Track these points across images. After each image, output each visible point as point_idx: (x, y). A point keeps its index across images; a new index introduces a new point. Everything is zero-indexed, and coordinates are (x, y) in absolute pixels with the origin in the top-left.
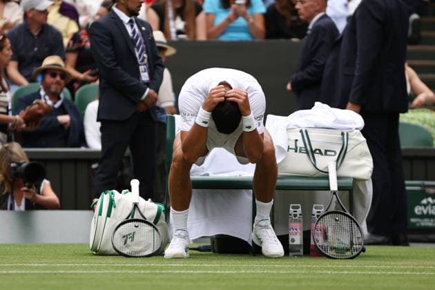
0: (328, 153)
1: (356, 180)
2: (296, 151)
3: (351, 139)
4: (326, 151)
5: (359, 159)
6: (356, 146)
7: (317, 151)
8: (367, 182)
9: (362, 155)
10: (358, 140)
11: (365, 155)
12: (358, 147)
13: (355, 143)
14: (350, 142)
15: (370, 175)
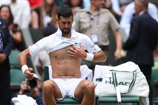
0: (127, 84)
1: (141, 97)
2: (110, 83)
3: (138, 77)
4: (126, 83)
5: (142, 87)
6: (140, 80)
7: (121, 83)
8: (146, 98)
9: (144, 85)
10: (141, 77)
11: (145, 84)
12: (141, 81)
13: (140, 79)
14: (137, 78)
15: (148, 95)
